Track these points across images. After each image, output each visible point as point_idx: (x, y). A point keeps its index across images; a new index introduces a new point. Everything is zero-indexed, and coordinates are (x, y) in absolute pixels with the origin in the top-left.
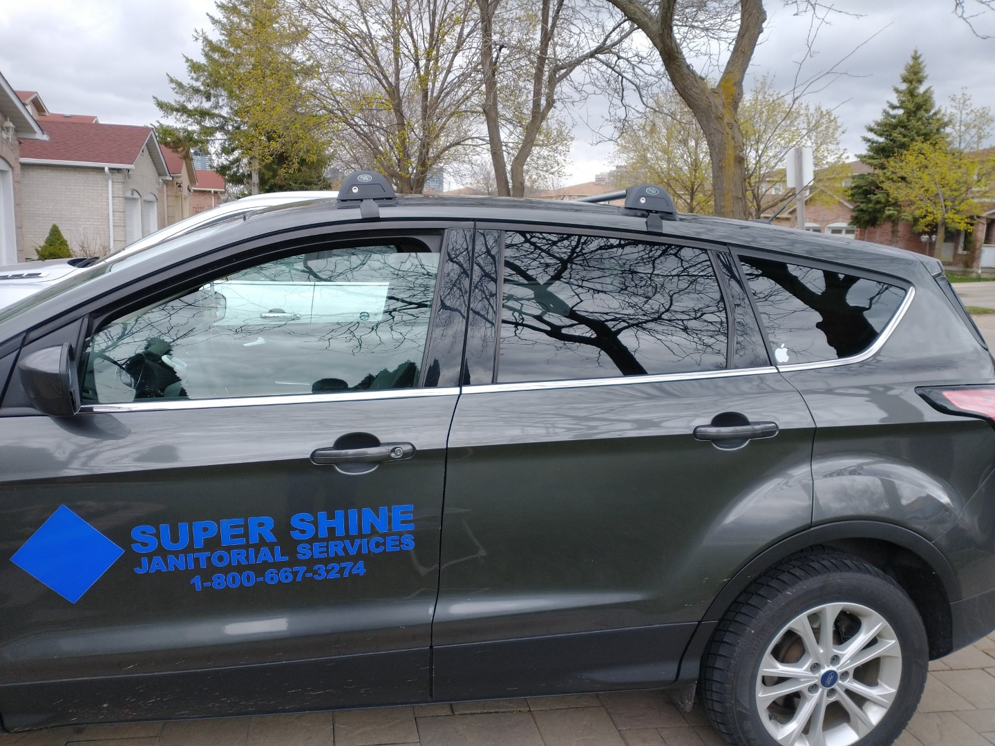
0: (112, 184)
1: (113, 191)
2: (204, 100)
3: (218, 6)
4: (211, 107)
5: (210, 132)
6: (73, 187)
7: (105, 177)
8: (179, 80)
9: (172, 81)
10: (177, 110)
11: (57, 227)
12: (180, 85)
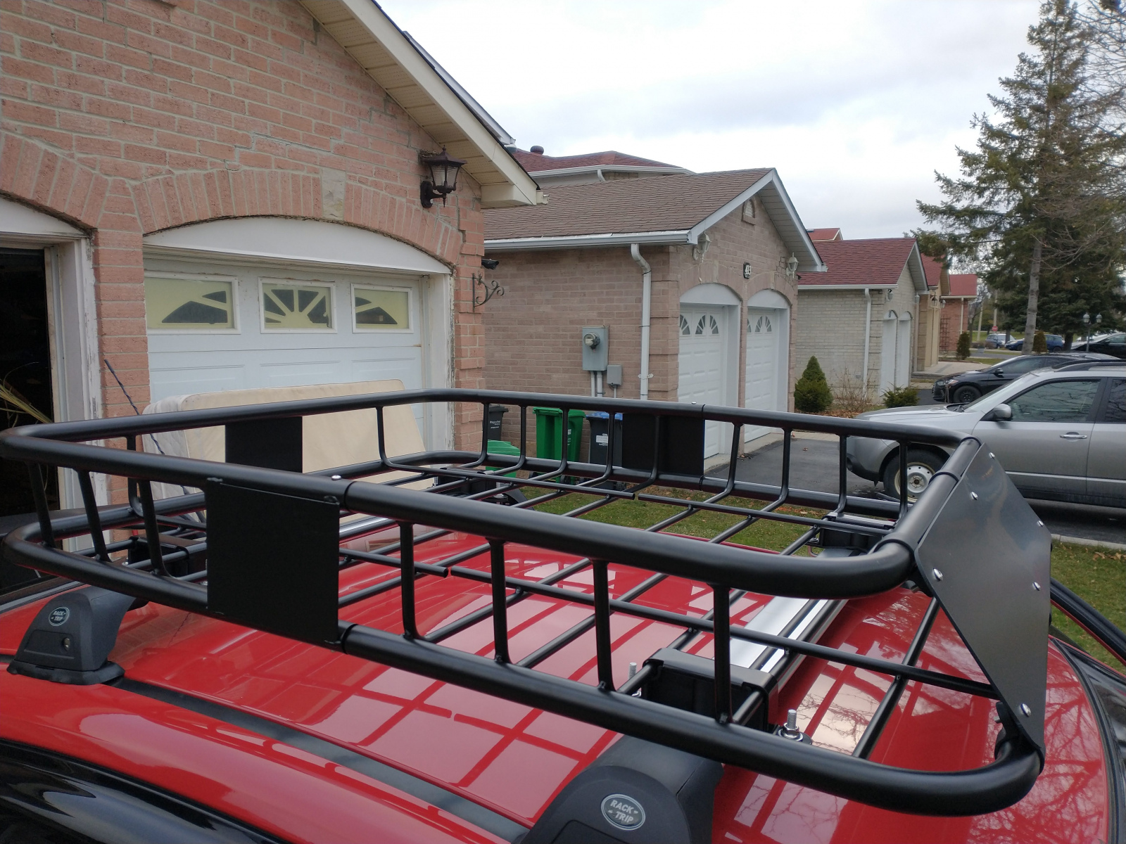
0: (872, 307)
1: (871, 314)
2: (976, 196)
3: (1003, 83)
4: (984, 203)
5: (981, 234)
6: (829, 313)
7: (865, 299)
8: (948, 178)
9: (939, 178)
10: (943, 212)
11: (816, 359)
12: (948, 182)
